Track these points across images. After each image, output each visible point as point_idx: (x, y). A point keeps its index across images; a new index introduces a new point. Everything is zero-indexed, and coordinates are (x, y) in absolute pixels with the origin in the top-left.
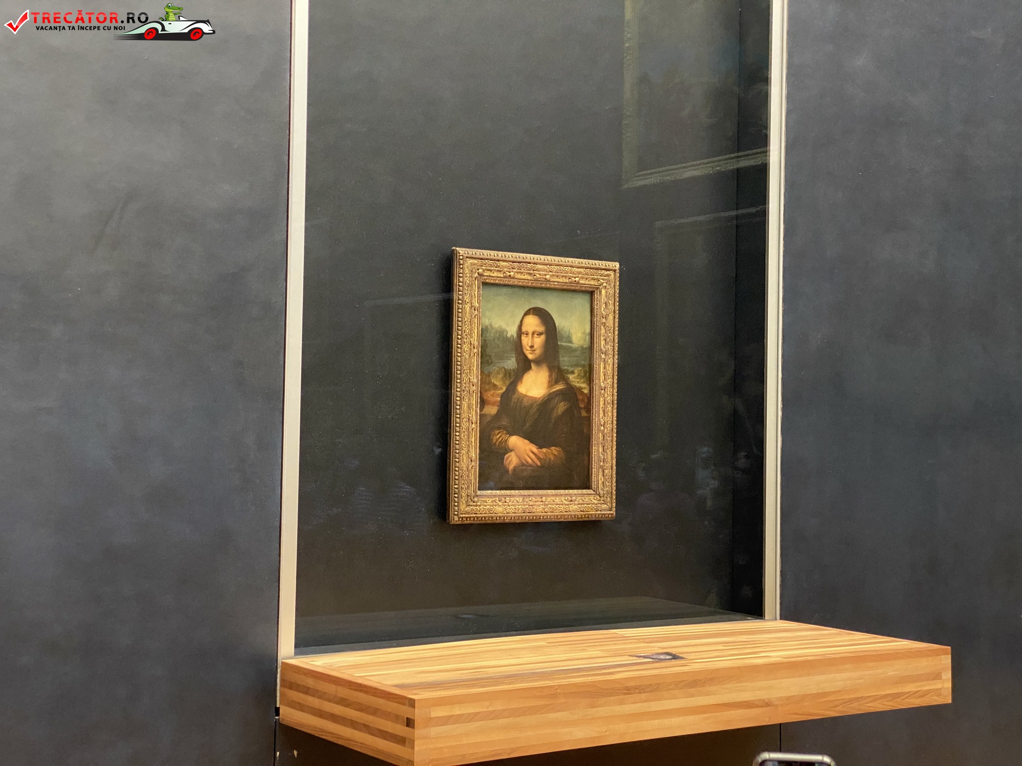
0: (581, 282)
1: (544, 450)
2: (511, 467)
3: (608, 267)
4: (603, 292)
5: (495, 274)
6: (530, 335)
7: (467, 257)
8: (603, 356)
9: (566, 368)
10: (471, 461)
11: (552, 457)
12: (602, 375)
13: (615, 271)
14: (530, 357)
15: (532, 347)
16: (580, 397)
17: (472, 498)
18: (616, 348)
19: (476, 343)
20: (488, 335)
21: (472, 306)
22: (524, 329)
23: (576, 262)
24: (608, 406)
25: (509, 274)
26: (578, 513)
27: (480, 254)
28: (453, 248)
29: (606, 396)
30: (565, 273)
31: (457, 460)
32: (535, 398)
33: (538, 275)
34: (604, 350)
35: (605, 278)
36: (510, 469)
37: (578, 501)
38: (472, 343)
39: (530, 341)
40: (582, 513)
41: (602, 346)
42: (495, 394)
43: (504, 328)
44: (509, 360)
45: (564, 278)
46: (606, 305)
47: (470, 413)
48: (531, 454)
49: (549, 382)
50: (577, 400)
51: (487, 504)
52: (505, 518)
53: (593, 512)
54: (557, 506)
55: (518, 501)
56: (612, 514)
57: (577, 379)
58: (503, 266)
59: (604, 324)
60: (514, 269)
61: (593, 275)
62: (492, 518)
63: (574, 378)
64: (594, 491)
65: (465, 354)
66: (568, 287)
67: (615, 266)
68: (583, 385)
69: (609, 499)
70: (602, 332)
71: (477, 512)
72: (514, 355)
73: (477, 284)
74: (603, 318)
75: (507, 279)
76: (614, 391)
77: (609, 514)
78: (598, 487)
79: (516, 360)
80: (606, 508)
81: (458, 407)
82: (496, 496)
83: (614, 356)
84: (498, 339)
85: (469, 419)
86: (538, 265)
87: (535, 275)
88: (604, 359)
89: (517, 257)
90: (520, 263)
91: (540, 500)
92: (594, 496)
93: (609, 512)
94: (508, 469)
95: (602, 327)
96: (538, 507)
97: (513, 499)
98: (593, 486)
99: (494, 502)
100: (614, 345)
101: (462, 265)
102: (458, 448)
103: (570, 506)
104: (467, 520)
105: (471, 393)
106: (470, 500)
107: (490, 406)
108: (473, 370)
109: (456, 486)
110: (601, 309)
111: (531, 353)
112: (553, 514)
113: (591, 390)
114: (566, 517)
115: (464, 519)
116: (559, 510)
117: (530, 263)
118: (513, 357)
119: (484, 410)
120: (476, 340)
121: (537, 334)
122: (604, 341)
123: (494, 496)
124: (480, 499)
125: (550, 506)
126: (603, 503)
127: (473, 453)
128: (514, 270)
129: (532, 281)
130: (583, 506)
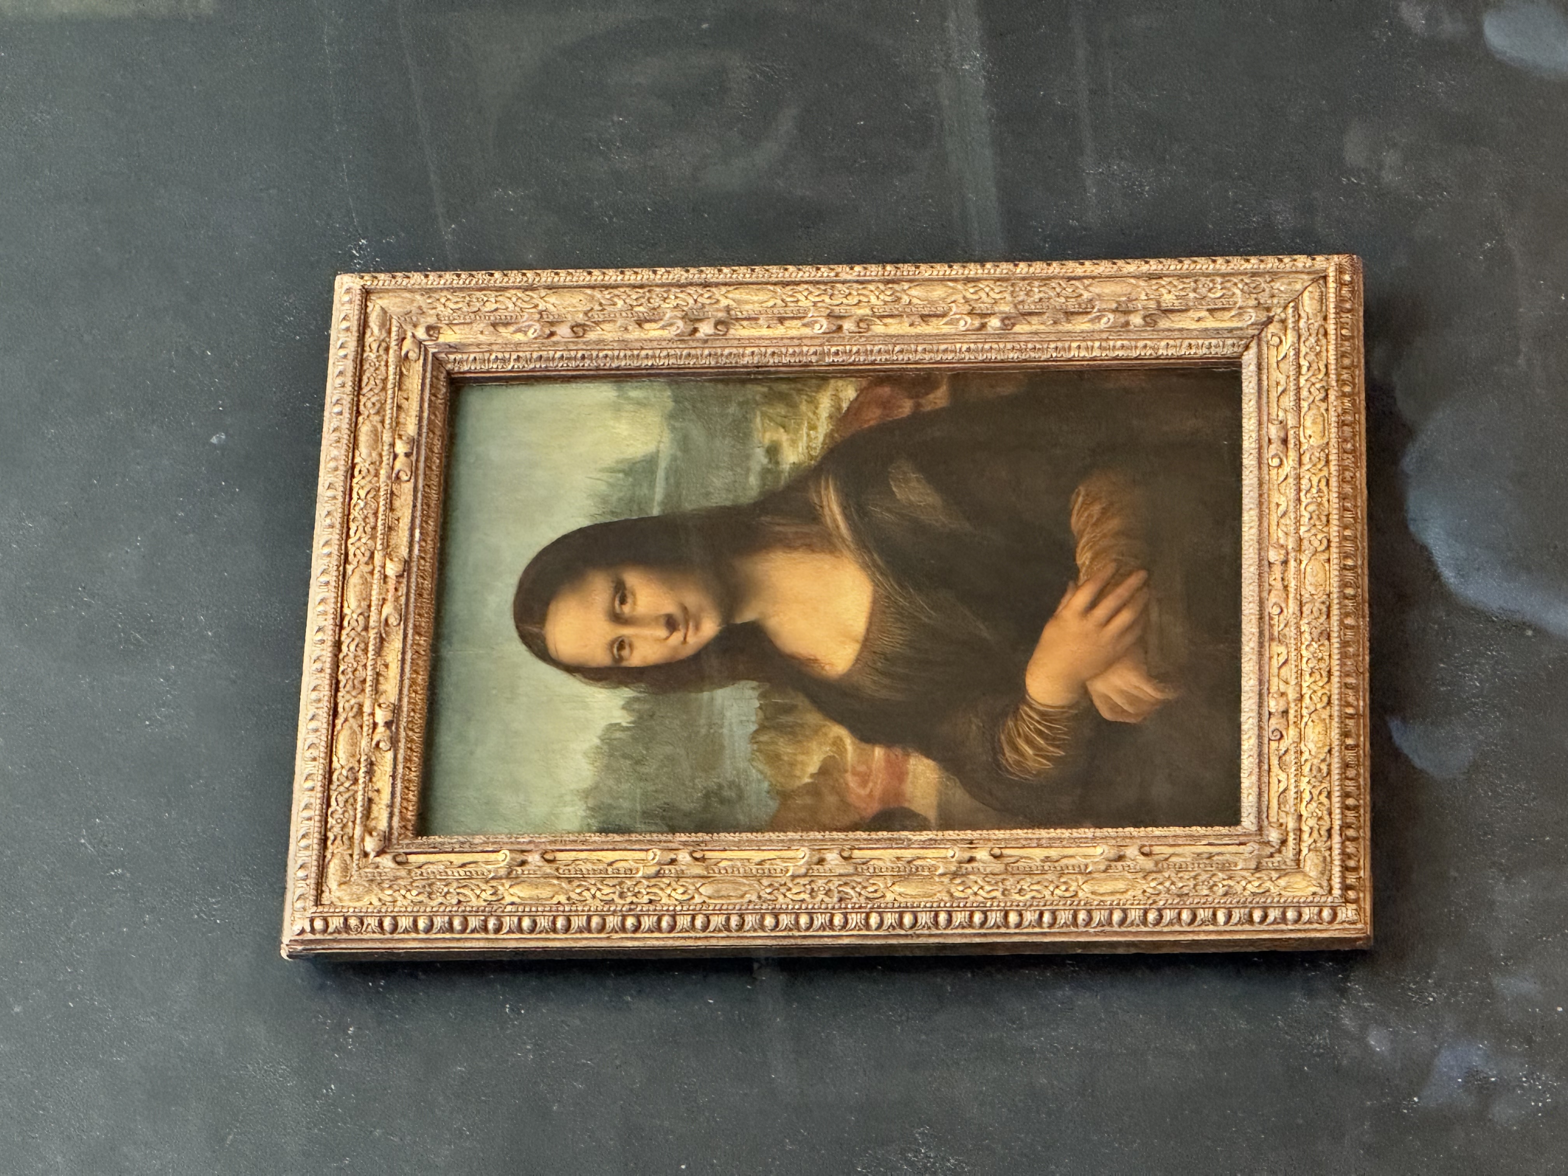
0: (411, 428)
1: (1083, 558)
2: (1149, 691)
3: (354, 324)
4: (448, 336)
5: (383, 781)
6: (626, 631)
7: (318, 902)
8: (706, 329)
9: (753, 480)
10: (1120, 858)
11: (1114, 524)
12: (780, 331)
13: (366, 293)
14: (710, 628)
15: (671, 624)
16: (872, 417)
17: (1269, 850)
18: (678, 274)
19: (655, 855)
20: (626, 804)
21: (508, 876)
22: (601, 657)
23: (335, 452)
24: (905, 299)
25: (381, 729)
26: (1332, 410)
27: (307, 848)
28: (284, 954)
29: (864, 311)
30: (376, 497)
31: (1117, 916)
32: (875, 602)
33: (388, 609)
34: (680, 323)
35: (394, 329)
36: (1159, 696)
37: (1286, 411)
38: (652, 870)
39: (646, 632)
40: (1332, 397)
41: (665, 333)
42: (862, 768)
43: (597, 741)
44: (722, 716)
45: (397, 503)
46: (506, 325)
47: (932, 869)
48: (1101, 611)
49: (810, 548)
50: (885, 428)
51: (1293, 790)
52: (1350, 711)
53: (1332, 347)
54: (1305, 501)
55: (1282, 659)
56: (1340, 270)
57: (797, 431)
58: (353, 756)
59: (579, 330)
60: (361, 706)
61: (385, 380)
62: (1346, 766)
63: (794, 443)
64: (1247, 347)
65: (698, 899)
66: (435, 481)
67: (348, 291)
68: (825, 403)
69: (1277, 285)
70: (609, 336)
71: (1326, 825)
72: (706, 695)
73: (422, 858)
74: (552, 334)
75: (403, 734)
76: (844, 276)
77: (1341, 284)
78: (1231, 330)
79: (721, 686)
80: (1317, 295)
81: (908, 919)
82: (1260, 754)
83: (706, 285)
84: (638, 762)
85: (955, 875)
86: (346, 610)
87: (386, 620)
88: (718, 323)
89: (314, 695)
90: (338, 682)
91: (1277, 570)
92: (1265, 348)
93: (1332, 285)
94: (1158, 702)
95: (592, 336)
96: (1309, 579)
97: (1275, 681)
98: (1228, 351)
99: (1286, 758)
100: (662, 285)
101: (346, 919)
102: (1069, 915)
103: (1305, 447)
104: (1356, 869)
105: (851, 869)
106: (1277, 858)
107: (908, 788)
108: (761, 863)
109: (1221, 917)
110: (518, 344)
111: (697, 628)
112: (1334, 517)
113: (845, 372)
114: (1349, 461)
115: (1351, 879)
116: (1319, 491)
117: (338, 645)
118: (712, 699)
119: (922, 812)
120: (641, 855)
121: (623, 601)
122: (647, 326)
123: (1260, 762)
124: (1273, 819)
125: (1303, 529)
126: (1296, 308)
127: (1090, 851)
128: (367, 709)
129: (410, 632)
130: (1304, 393)
